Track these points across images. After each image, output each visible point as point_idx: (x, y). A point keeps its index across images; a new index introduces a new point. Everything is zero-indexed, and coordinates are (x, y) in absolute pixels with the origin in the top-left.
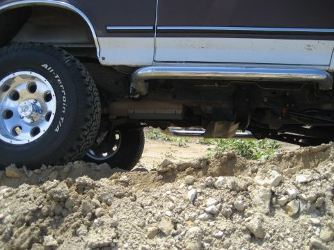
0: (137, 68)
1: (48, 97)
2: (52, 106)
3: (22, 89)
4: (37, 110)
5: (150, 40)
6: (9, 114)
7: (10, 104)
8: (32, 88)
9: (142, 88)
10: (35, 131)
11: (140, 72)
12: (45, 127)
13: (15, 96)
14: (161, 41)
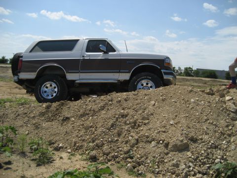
0: (76, 80)
1: (55, 88)
2: (56, 90)
3: (48, 85)
4: (52, 91)
5: (78, 74)
6: (45, 92)
7: (46, 89)
8: (51, 86)
9: (77, 85)
10: (52, 96)
11: (76, 82)
12: (54, 95)
13: (47, 87)
14: (81, 74)
